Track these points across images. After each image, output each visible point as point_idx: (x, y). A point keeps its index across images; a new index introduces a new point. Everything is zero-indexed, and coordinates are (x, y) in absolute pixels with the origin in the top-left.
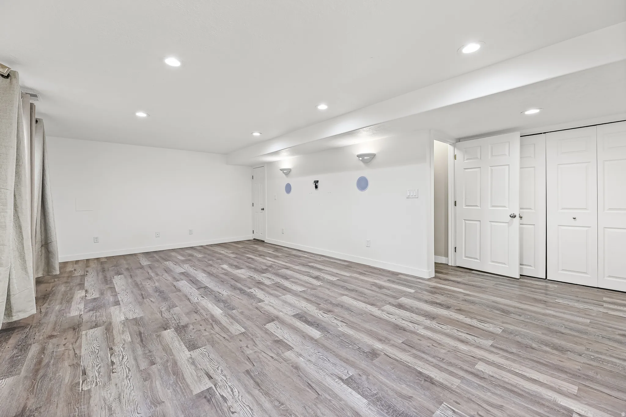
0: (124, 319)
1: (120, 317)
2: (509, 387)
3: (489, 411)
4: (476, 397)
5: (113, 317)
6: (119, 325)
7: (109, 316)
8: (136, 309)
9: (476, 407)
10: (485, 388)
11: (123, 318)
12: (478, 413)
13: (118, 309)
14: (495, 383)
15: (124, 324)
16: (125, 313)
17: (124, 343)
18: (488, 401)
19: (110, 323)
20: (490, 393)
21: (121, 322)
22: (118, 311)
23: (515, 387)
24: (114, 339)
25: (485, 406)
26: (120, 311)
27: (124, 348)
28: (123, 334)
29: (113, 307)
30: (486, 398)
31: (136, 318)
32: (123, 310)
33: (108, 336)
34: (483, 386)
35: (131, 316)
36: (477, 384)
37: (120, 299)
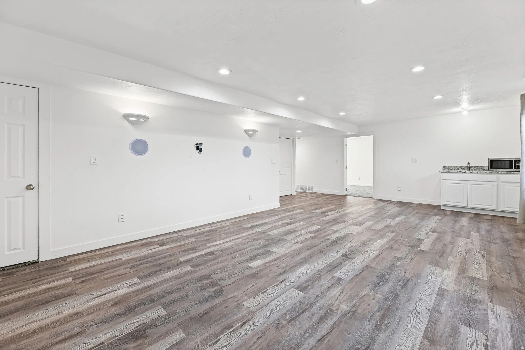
0: (445, 270)
1: (447, 274)
5: (454, 277)
6: (452, 269)
7: (457, 281)
8: (428, 273)
11: (446, 272)
13: (444, 284)
15: (448, 267)
16: (441, 275)
17: (455, 257)
19: (459, 274)
21: (449, 270)
22: (447, 281)
24: (461, 262)
26: (443, 280)
27: (456, 255)
28: (453, 262)
29: (449, 290)
31: (435, 266)
32: (440, 280)
33: (464, 266)
35: (437, 270)
37: (434, 296)
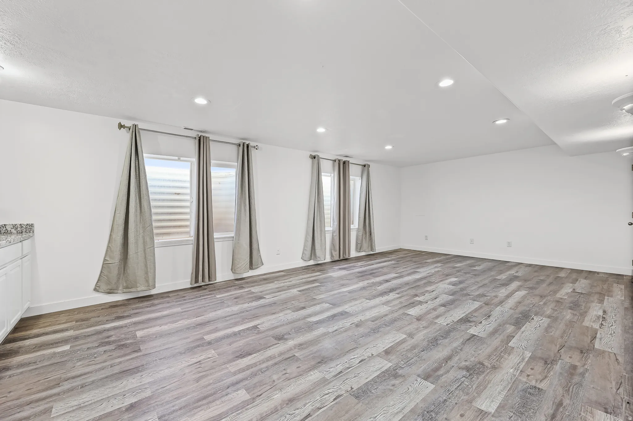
2: (211, 399)
3: (199, 373)
4: (213, 373)
9: (206, 369)
10: (217, 382)
12: (201, 367)
14: (219, 392)
18: (206, 377)
20: (212, 382)
23: (208, 403)
25: (204, 373)
30: (209, 377)
34: (220, 382)
36: (225, 380)
